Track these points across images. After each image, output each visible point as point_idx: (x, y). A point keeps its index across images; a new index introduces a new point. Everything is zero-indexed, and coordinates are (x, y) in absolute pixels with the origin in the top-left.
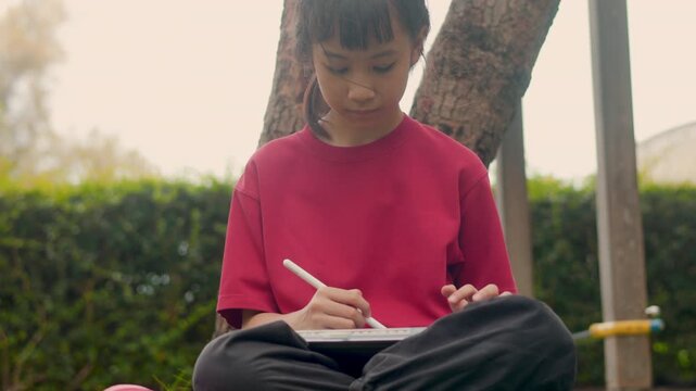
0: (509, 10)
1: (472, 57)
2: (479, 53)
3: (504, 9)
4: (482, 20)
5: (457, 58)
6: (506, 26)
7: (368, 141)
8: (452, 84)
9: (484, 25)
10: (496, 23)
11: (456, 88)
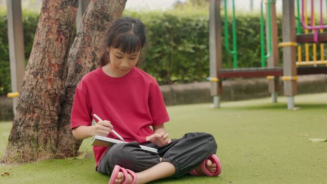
0: (116, 8)
1: (104, 24)
2: (107, 22)
3: (114, 7)
4: (108, 11)
5: (99, 24)
6: (114, 13)
7: (120, 76)
8: (98, 33)
9: (108, 13)
10: (112, 12)
11: (99, 34)
